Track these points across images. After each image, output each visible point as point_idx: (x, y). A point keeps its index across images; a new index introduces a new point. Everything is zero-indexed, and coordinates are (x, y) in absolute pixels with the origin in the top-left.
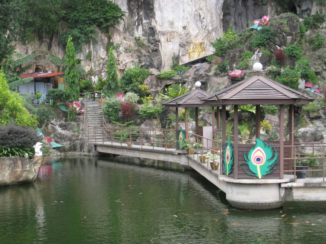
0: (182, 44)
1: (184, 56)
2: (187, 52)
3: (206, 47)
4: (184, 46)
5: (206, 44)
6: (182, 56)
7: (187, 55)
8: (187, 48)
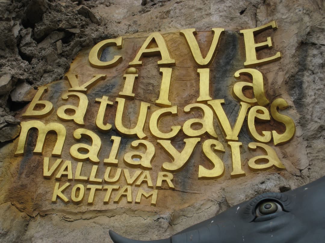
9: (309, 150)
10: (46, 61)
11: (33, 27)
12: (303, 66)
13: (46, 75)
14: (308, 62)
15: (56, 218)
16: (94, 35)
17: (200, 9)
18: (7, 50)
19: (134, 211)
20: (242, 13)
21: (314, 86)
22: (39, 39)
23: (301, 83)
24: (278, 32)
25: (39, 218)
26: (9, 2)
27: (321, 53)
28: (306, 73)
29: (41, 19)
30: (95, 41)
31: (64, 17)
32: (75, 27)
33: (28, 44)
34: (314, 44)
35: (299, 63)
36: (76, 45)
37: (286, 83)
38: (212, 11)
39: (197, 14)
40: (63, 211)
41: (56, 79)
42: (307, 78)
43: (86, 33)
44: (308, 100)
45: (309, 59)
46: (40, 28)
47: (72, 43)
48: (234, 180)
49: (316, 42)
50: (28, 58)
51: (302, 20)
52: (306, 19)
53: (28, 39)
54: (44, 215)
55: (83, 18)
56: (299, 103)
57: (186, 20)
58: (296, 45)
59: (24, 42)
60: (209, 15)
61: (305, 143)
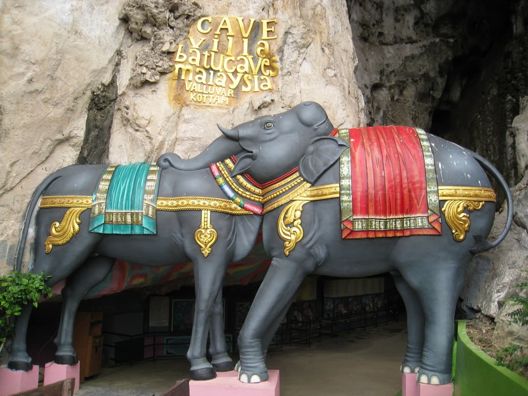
0: (137, 16)
1: (147, 90)
2: (165, 64)
3: (281, 51)
4: (148, 30)
5: (287, 33)
6: (131, 93)
7: (165, 86)
8: (167, 38)
9: (282, 80)
10: (180, 30)
11: (174, 13)
12: (285, 42)
13: (180, 36)
14: (287, 41)
15: (192, 107)
16: (199, 15)
17: (245, 5)
18: (164, 26)
19: (220, 107)
20: (263, 10)
21: (288, 51)
22: (176, 18)
23: (283, 50)
24: (277, 24)
25: (185, 107)
26: (164, 2)
27: (293, 37)
28: (286, 45)
29: (178, 9)
30: (200, 18)
31: (187, 8)
32: (191, 12)
33: (172, 21)
34: (291, 33)
35: (283, 41)
36: (192, 21)
37: (278, 50)
38: (250, 8)
39: (244, 8)
40: (195, 105)
41: (185, 39)
42: (286, 48)
43: (196, 14)
44: (285, 58)
45: (288, 39)
46: (177, 14)
47: (190, 20)
48: (254, 93)
49: (291, 32)
50: (172, 28)
51: (287, 21)
52: (289, 21)
53: (172, 19)
54: (187, 105)
55: (195, 7)
56: (281, 59)
57: (239, 9)
58: (283, 34)
59: (170, 20)
60: (249, 9)
61: (282, 78)
